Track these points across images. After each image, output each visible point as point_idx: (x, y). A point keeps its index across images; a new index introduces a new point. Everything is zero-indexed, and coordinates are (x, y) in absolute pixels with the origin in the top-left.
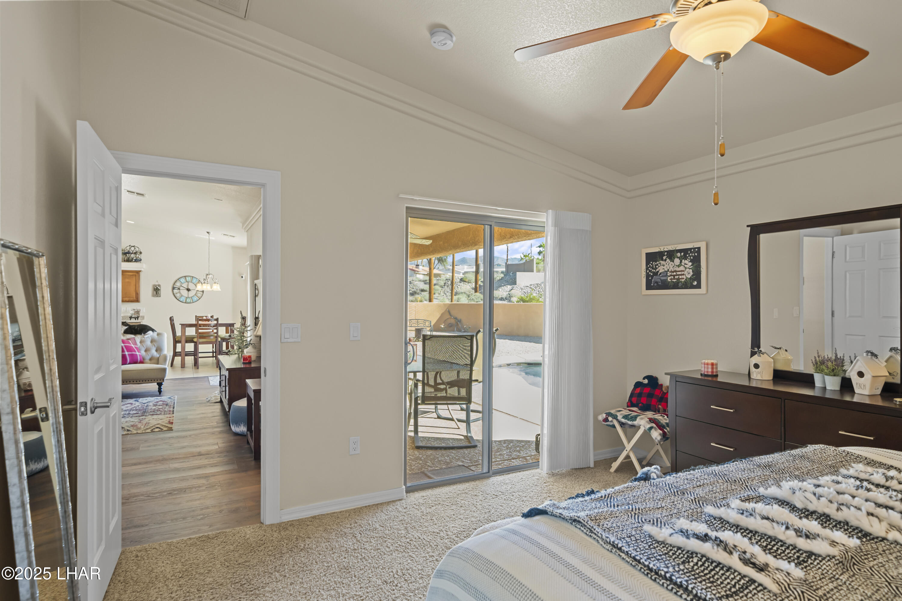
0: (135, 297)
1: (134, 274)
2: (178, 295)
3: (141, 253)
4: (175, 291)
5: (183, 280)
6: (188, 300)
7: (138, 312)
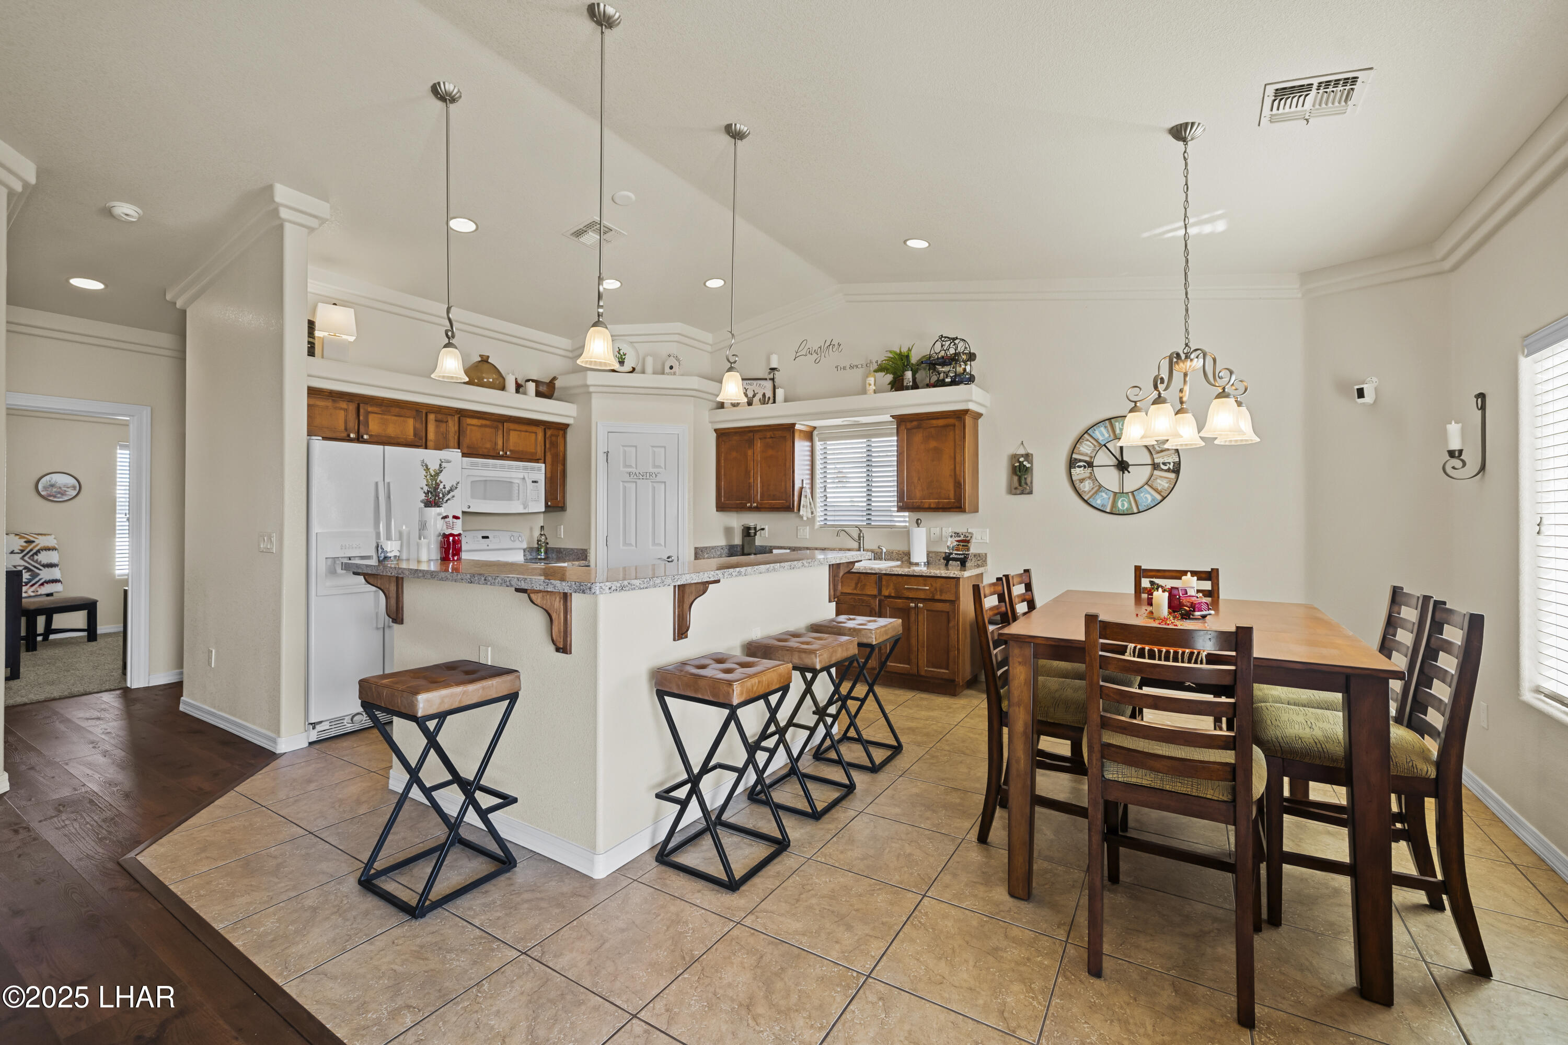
0: (952, 495)
1: (951, 421)
2: (1086, 486)
3: (972, 357)
4: (1078, 473)
5: (1102, 434)
6: (1122, 504)
7: (965, 542)
